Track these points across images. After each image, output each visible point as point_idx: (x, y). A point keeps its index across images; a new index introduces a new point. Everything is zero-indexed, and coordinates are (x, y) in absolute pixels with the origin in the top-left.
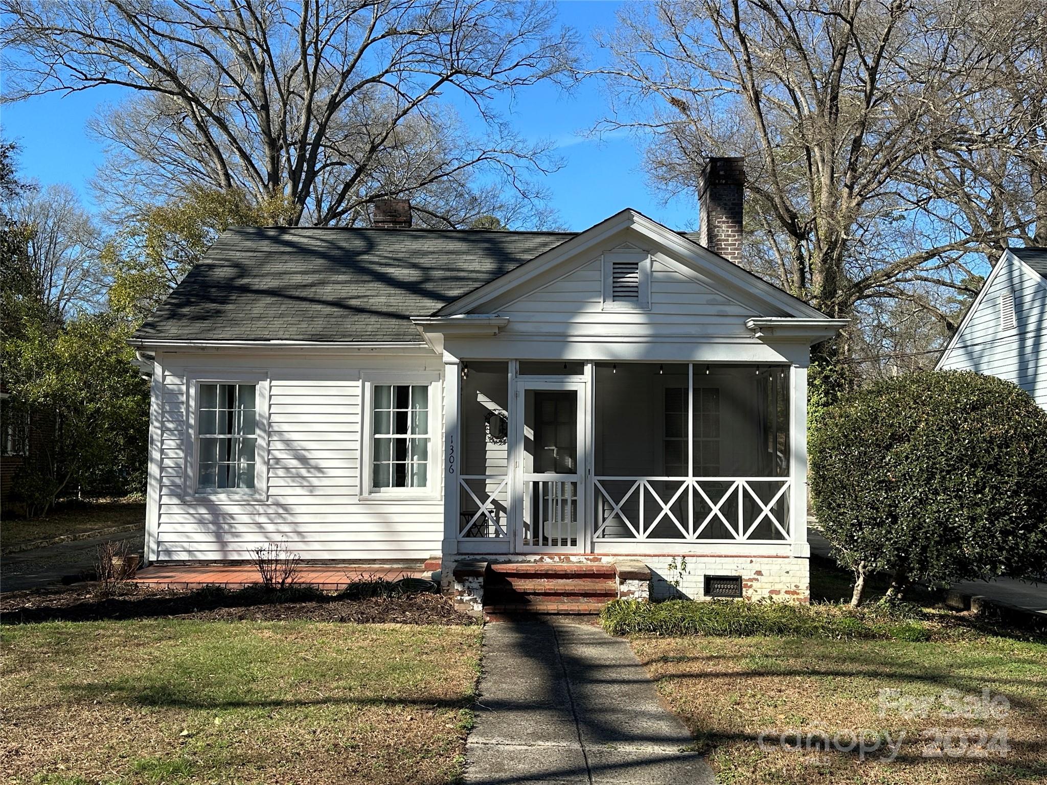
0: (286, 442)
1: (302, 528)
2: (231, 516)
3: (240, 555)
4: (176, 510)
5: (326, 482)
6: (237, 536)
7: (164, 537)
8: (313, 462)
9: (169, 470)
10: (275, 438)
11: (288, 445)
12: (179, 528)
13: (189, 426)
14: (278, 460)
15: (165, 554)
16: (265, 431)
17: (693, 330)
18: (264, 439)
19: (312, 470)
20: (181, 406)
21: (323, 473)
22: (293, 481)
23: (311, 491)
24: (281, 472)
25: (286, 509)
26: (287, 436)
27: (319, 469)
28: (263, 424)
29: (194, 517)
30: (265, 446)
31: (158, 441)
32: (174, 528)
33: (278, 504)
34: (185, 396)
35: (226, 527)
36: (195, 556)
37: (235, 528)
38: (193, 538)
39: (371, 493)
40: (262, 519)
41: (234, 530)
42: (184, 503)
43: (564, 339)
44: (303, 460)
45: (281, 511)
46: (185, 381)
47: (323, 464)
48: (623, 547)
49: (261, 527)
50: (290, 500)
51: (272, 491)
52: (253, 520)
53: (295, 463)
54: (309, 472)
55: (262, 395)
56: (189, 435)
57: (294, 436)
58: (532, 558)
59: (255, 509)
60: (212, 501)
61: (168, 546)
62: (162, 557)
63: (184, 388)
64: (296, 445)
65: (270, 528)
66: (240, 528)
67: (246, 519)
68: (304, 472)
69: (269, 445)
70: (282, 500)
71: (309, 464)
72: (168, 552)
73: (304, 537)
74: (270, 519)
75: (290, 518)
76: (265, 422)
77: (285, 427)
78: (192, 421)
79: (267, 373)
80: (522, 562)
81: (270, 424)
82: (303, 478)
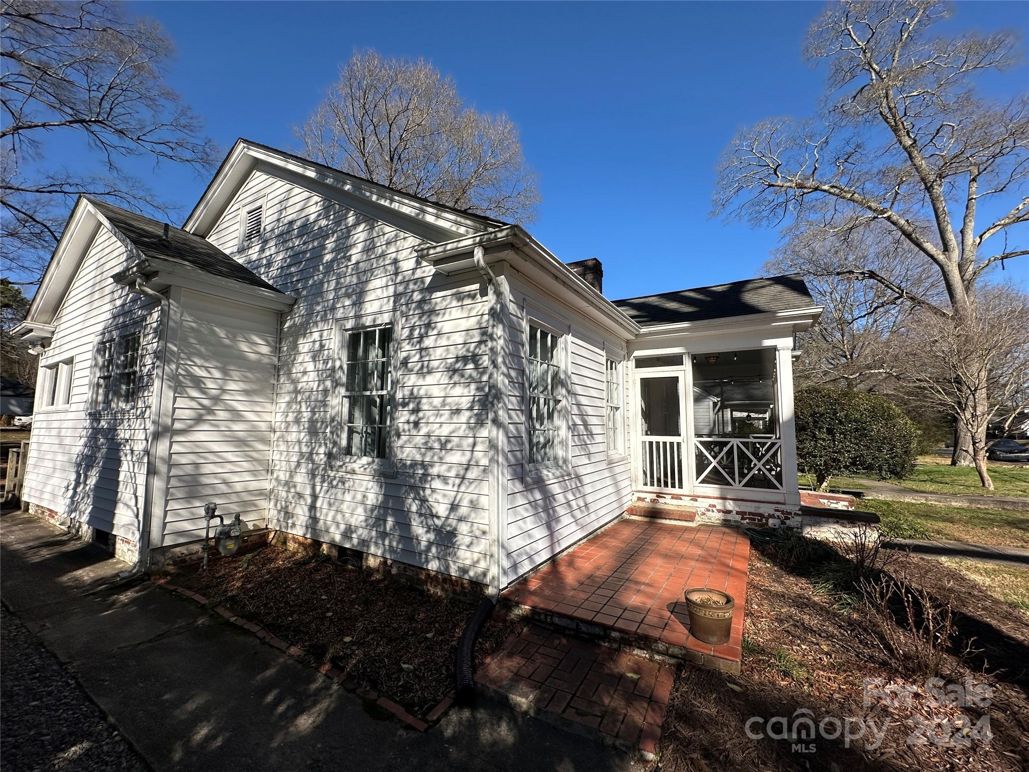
0: (579, 406)
5: (595, 449)
8: (590, 429)
9: (513, 440)
10: (574, 402)
11: (580, 410)
13: (526, 378)
14: (575, 426)
16: (569, 393)
18: (568, 401)
19: (590, 437)
20: (521, 349)
21: (594, 439)
22: (582, 450)
23: (590, 460)
24: (577, 440)
25: (580, 481)
27: (592, 435)
30: (570, 410)
31: (506, 396)
33: (577, 476)
34: (524, 336)
44: (586, 426)
45: (578, 484)
46: (524, 315)
47: (594, 430)
50: (582, 471)
51: (573, 462)
53: (582, 429)
55: (566, 351)
56: (526, 390)
57: (583, 401)
59: (567, 485)
60: (544, 481)
63: (523, 325)
64: (583, 409)
68: (586, 439)
70: (578, 472)
74: (574, 494)
76: (569, 384)
77: (578, 390)
82: (586, 445)
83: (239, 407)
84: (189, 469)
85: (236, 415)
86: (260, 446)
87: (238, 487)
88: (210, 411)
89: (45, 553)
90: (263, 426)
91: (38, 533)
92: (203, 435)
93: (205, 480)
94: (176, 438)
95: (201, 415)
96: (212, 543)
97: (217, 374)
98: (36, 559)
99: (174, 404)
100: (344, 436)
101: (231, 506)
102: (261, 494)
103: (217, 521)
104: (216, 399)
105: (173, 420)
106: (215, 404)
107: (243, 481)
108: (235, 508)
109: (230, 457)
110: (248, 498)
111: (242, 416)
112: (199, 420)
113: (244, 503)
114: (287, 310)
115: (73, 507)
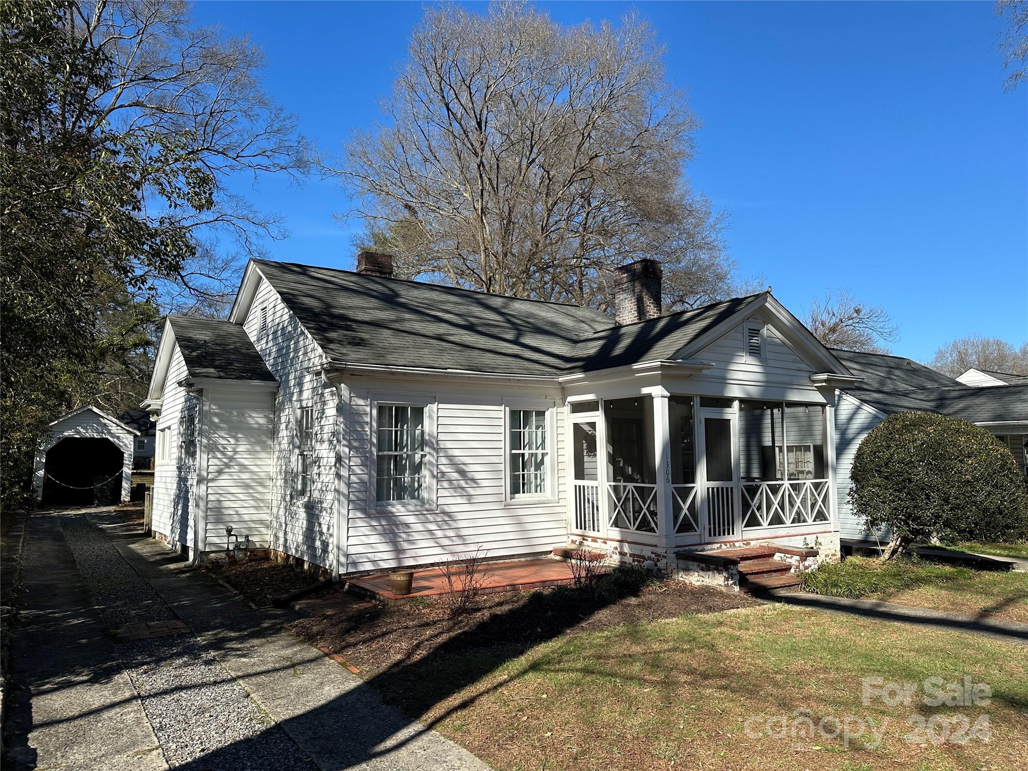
0: (449, 457)
1: (463, 532)
2: (407, 525)
3: (416, 560)
4: (360, 523)
5: (479, 491)
6: (414, 544)
7: (352, 550)
8: (470, 475)
9: (355, 485)
10: (441, 455)
11: (451, 460)
12: (365, 540)
13: (372, 444)
14: (443, 473)
15: (352, 566)
16: (434, 449)
17: (786, 379)
18: (433, 455)
19: (469, 482)
20: (366, 426)
21: (477, 484)
22: (455, 492)
23: (469, 500)
24: (446, 484)
25: (450, 517)
26: (451, 452)
27: (474, 480)
28: (432, 443)
29: (375, 529)
30: (435, 462)
31: (346, 458)
32: (361, 541)
33: (445, 513)
34: (369, 416)
35: (403, 535)
36: (378, 565)
37: (412, 536)
38: (377, 549)
39: (511, 499)
40: (432, 527)
41: (411, 538)
42: (369, 516)
43: (723, 381)
44: (462, 473)
45: (447, 519)
46: (368, 403)
47: (477, 476)
48: (753, 533)
49: (433, 534)
50: (453, 509)
51: (441, 501)
52: (426, 528)
53: (456, 476)
54: (467, 483)
55: (430, 417)
56: (371, 452)
57: (456, 453)
58: (716, 546)
59: (427, 518)
60: (392, 513)
61: (355, 558)
62: (351, 570)
63: (368, 409)
64: (456, 460)
65: (439, 534)
66: (416, 536)
67: (420, 527)
68: (463, 483)
69: (437, 461)
70: (447, 509)
71: (466, 476)
72: (355, 564)
73: (464, 540)
74: (439, 526)
75: (454, 525)
76: (434, 441)
77: (449, 445)
78: (374, 440)
79: (435, 397)
80: (710, 550)
81: (437, 442)
82: (463, 488)
83: (246, 462)
84: (216, 504)
85: (243, 468)
86: (260, 489)
87: (246, 518)
88: (227, 466)
89: (158, 557)
90: (263, 475)
91: (157, 549)
92: (224, 481)
93: (226, 512)
94: (209, 485)
95: (222, 469)
96: (232, 553)
97: (232, 441)
98: (152, 560)
99: (208, 462)
100: (300, 482)
101: (243, 530)
102: (263, 524)
103: (233, 539)
104: (231, 459)
105: (208, 473)
106: (231, 461)
107: (248, 514)
108: (245, 532)
109: (242, 497)
110: (253, 525)
111: (247, 468)
112: (220, 472)
113: (250, 528)
114: (275, 391)
115: (172, 532)
